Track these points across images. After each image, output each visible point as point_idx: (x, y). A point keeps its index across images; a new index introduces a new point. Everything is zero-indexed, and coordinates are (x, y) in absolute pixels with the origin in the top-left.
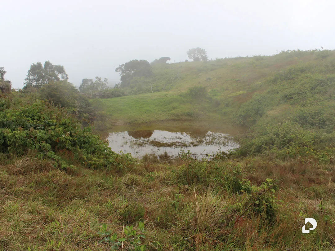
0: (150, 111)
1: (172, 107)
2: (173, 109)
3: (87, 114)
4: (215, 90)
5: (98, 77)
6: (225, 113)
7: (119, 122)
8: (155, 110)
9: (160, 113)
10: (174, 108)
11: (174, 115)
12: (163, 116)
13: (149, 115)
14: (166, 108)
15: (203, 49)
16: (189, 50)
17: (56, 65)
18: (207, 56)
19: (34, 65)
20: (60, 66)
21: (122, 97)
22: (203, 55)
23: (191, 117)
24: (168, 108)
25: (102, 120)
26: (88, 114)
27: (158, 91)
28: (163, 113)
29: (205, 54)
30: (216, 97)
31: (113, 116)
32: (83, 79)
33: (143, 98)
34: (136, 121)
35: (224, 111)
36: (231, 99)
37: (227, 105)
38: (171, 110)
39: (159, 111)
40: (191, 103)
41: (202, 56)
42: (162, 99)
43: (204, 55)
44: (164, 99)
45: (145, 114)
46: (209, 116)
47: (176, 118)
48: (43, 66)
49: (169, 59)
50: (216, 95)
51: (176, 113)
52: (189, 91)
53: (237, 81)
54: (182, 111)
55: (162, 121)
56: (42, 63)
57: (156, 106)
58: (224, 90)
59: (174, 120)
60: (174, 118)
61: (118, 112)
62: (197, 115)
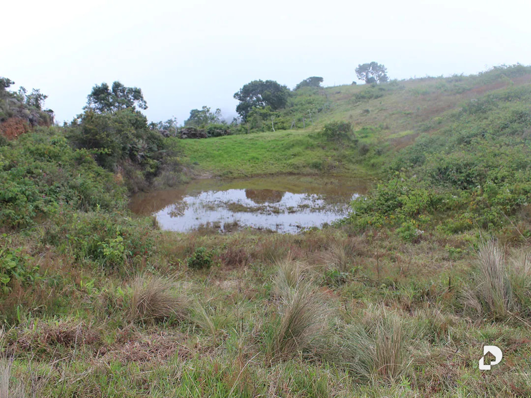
0: (257, 159)
1: (292, 154)
2: (293, 157)
3: (155, 161)
4: (367, 129)
5: (206, 107)
6: (373, 165)
7: (205, 175)
8: (265, 157)
9: (272, 162)
10: (295, 155)
11: (292, 165)
12: (275, 167)
13: (254, 165)
14: (282, 155)
15: (381, 65)
16: (359, 66)
17: (130, 87)
18: (387, 76)
19: (96, 87)
20: (136, 88)
21: (223, 137)
22: (381, 74)
23: (318, 171)
24: (286, 155)
25: (175, 170)
26: (158, 160)
27: (284, 128)
28: (277, 162)
29: (383, 72)
30: (364, 140)
31: (199, 165)
32: (191, 110)
33: (253, 139)
34: (231, 173)
35: (372, 161)
36: (387, 143)
37: (379, 153)
38: (290, 159)
39: (271, 159)
40: (323, 148)
41: (379, 76)
42: (281, 141)
43: (383, 74)
44: (283, 140)
45: (248, 163)
46: (349, 169)
47: (296, 171)
48: (110, 88)
49: (321, 79)
50: (366, 137)
51: (295, 163)
52: (324, 129)
53: (408, 114)
54: (305, 161)
55: (273, 174)
56: (108, 84)
57: (268, 151)
58: (382, 129)
59: (291, 174)
60: (291, 170)
61: (207, 159)
62: (329, 166)
